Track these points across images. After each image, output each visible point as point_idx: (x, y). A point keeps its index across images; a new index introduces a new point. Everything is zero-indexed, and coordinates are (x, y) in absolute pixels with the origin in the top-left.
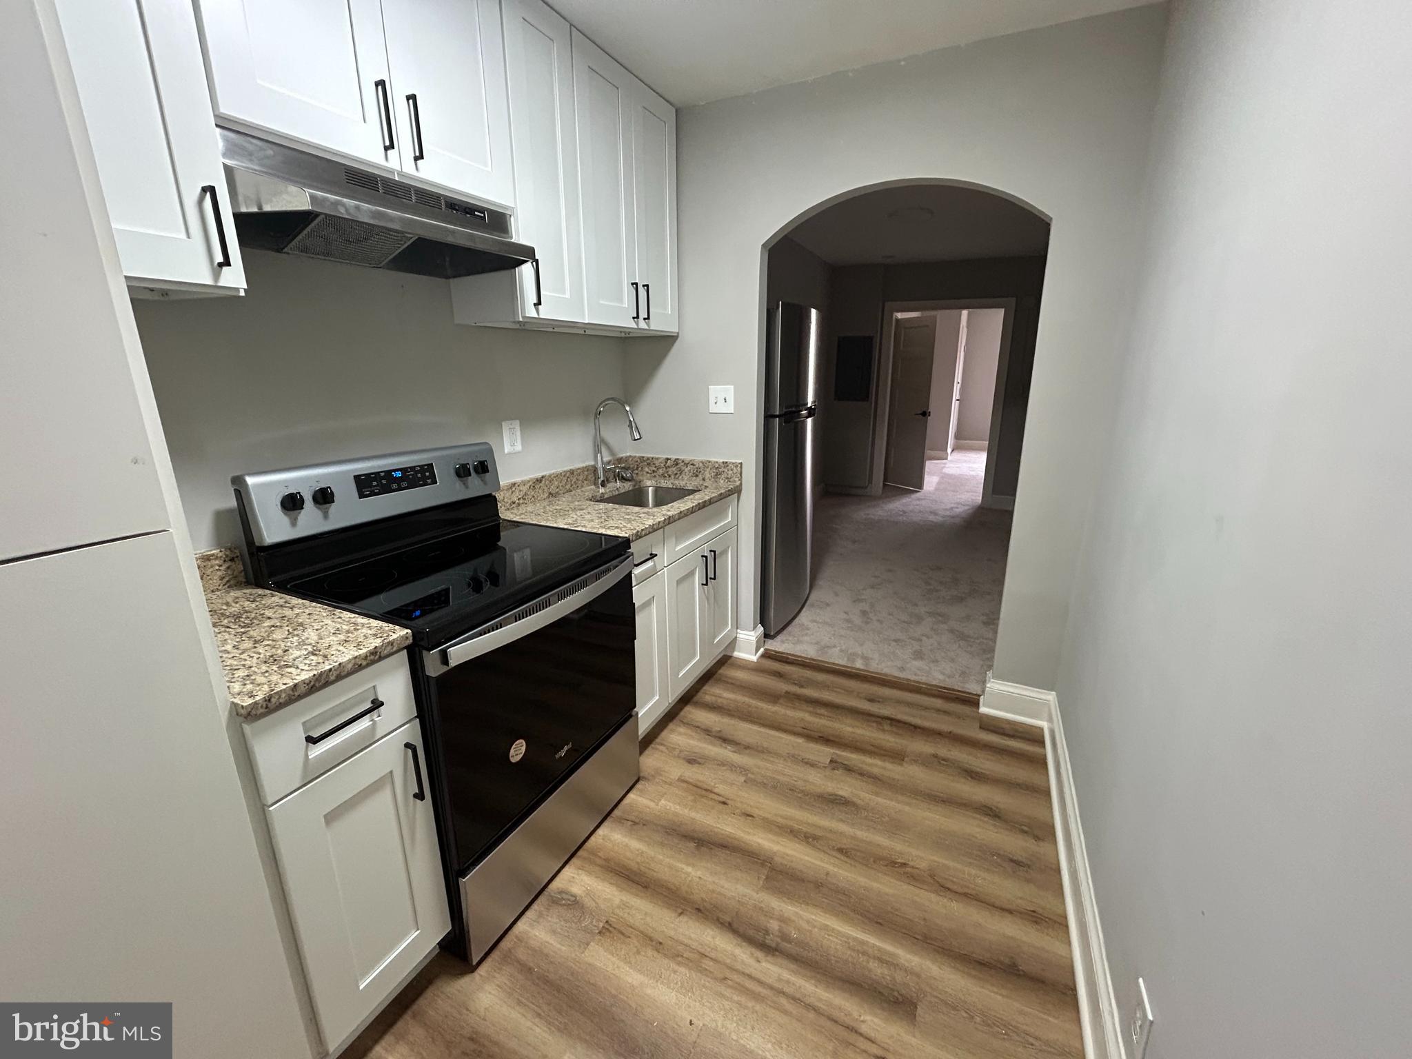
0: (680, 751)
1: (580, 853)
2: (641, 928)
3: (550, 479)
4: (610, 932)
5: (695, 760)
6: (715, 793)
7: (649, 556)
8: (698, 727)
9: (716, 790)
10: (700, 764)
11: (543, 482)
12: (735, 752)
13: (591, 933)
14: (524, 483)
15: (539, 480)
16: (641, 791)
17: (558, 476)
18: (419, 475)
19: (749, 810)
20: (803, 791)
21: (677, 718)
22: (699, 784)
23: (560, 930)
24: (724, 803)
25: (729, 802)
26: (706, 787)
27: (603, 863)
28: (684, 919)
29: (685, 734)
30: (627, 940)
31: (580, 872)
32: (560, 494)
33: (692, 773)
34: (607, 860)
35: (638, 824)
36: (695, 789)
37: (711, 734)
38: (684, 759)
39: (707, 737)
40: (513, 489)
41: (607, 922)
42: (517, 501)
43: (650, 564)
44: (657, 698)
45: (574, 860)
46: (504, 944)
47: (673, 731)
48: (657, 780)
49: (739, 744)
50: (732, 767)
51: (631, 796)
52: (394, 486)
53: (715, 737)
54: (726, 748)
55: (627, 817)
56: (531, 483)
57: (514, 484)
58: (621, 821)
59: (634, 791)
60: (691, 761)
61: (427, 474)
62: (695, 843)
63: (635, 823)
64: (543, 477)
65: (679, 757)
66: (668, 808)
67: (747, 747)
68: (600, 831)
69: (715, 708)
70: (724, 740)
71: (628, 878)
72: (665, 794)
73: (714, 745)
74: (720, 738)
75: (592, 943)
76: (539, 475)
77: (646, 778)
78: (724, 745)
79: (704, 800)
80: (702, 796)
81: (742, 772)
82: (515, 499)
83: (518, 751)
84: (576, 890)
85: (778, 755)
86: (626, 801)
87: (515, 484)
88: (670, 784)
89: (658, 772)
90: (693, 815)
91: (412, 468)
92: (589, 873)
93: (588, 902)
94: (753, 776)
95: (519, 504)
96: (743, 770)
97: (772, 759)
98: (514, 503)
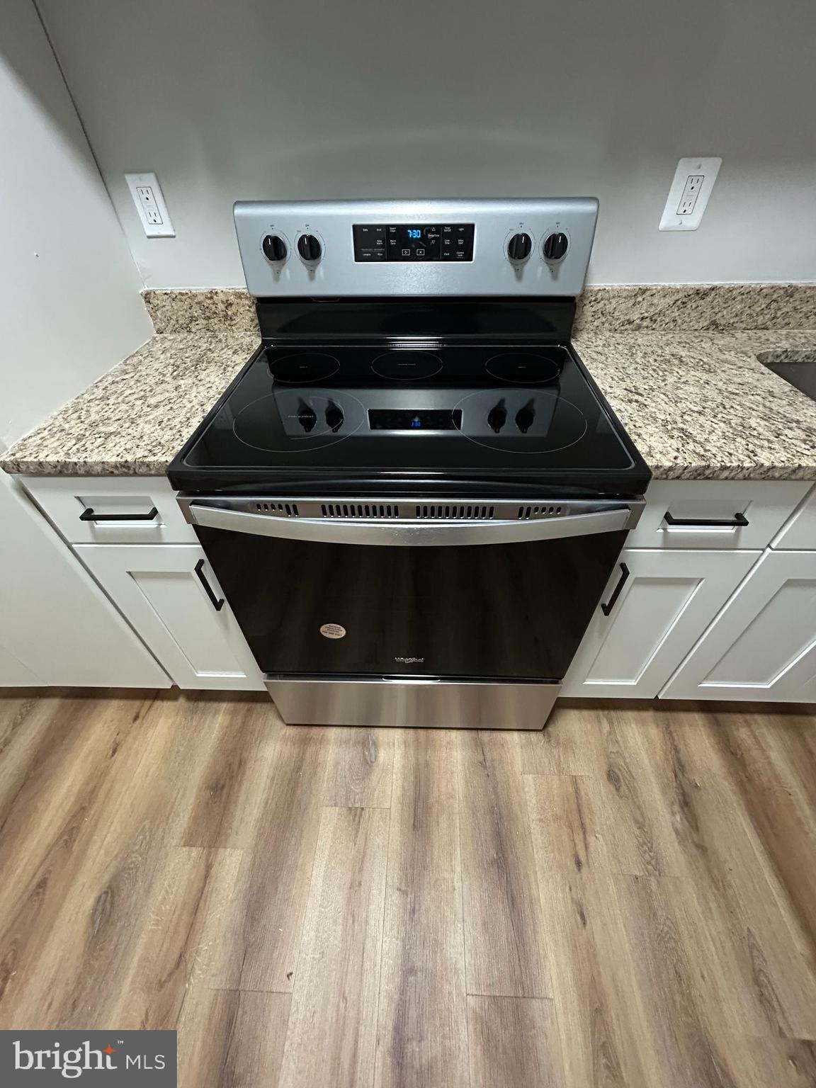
0: (617, 752)
1: (422, 732)
2: (368, 851)
3: (729, 295)
4: (354, 820)
5: (618, 780)
6: (585, 839)
7: (733, 518)
8: (677, 750)
9: (591, 839)
10: (617, 790)
11: (709, 299)
12: (677, 832)
13: (348, 799)
14: (666, 293)
15: (701, 294)
16: (529, 742)
17: (747, 293)
18: (447, 242)
19: (591, 912)
20: (690, 1000)
21: (668, 715)
22: (586, 812)
23: (340, 768)
24: (579, 864)
25: (585, 869)
26: (587, 821)
27: (422, 761)
28: (396, 898)
29: (650, 742)
30: (351, 844)
31: (402, 747)
32: (735, 328)
33: (597, 792)
34: (427, 765)
35: (485, 768)
36: (575, 806)
37: (680, 776)
38: (610, 765)
39: (671, 775)
40: (640, 299)
41: (362, 809)
42: (638, 321)
43: (729, 530)
44: (633, 683)
45: (411, 732)
46: (314, 731)
47: (643, 722)
48: (555, 752)
49: (697, 829)
50: (647, 845)
51: (516, 735)
52: (406, 252)
53: (680, 786)
54: (673, 814)
55: (487, 750)
56: (681, 295)
57: (643, 291)
58: (479, 746)
59: (523, 735)
60: (613, 777)
61: (461, 242)
62: (497, 854)
63: (483, 764)
64: (713, 289)
65: (608, 757)
66: (526, 789)
67: (702, 849)
68: (454, 734)
69: (734, 754)
70: (686, 801)
71: (416, 800)
72: (543, 774)
73: (664, 793)
74: (684, 794)
75: (337, 808)
76: (705, 284)
77: (549, 736)
78: (676, 808)
79: (565, 830)
80: (570, 826)
81: (649, 863)
82: (635, 316)
83: (334, 632)
84: (382, 755)
85: (730, 910)
86: (506, 735)
87: (646, 290)
88: (560, 771)
89: (568, 745)
90: (535, 829)
91: (439, 228)
92: (405, 756)
93: (375, 777)
94: (654, 886)
95: (639, 328)
96: (654, 863)
97: (713, 905)
98: (630, 322)
